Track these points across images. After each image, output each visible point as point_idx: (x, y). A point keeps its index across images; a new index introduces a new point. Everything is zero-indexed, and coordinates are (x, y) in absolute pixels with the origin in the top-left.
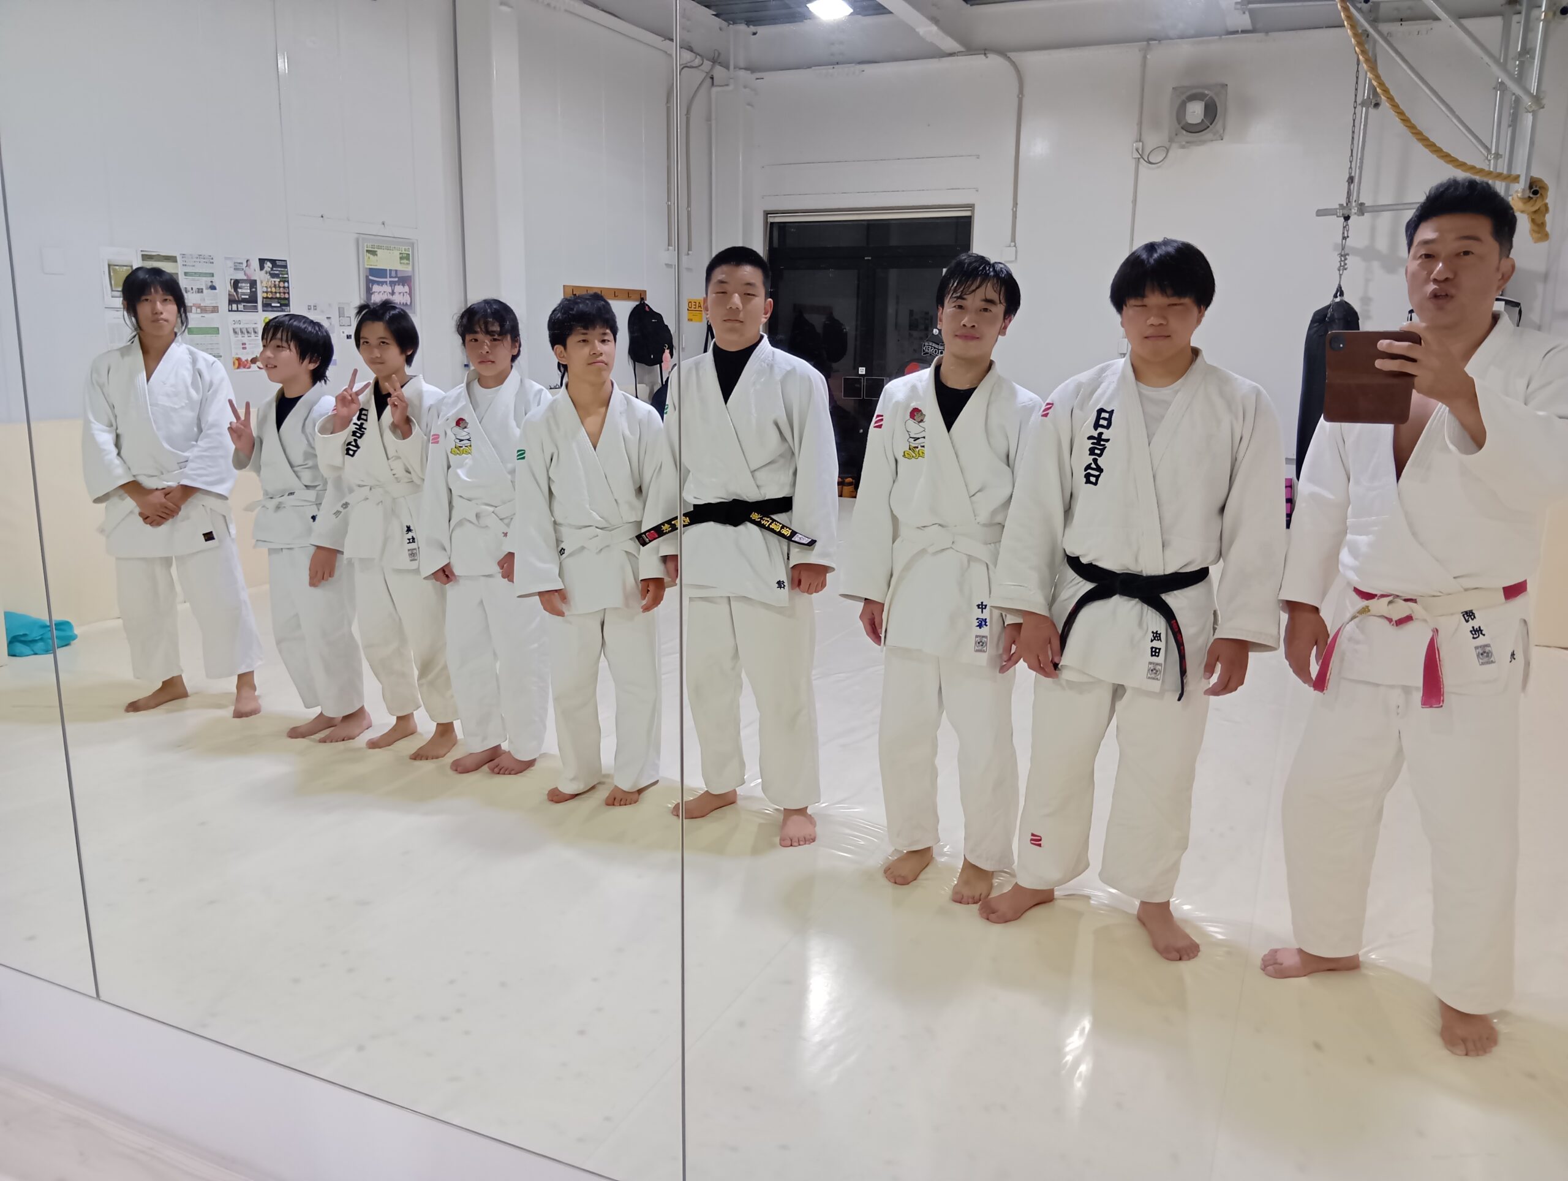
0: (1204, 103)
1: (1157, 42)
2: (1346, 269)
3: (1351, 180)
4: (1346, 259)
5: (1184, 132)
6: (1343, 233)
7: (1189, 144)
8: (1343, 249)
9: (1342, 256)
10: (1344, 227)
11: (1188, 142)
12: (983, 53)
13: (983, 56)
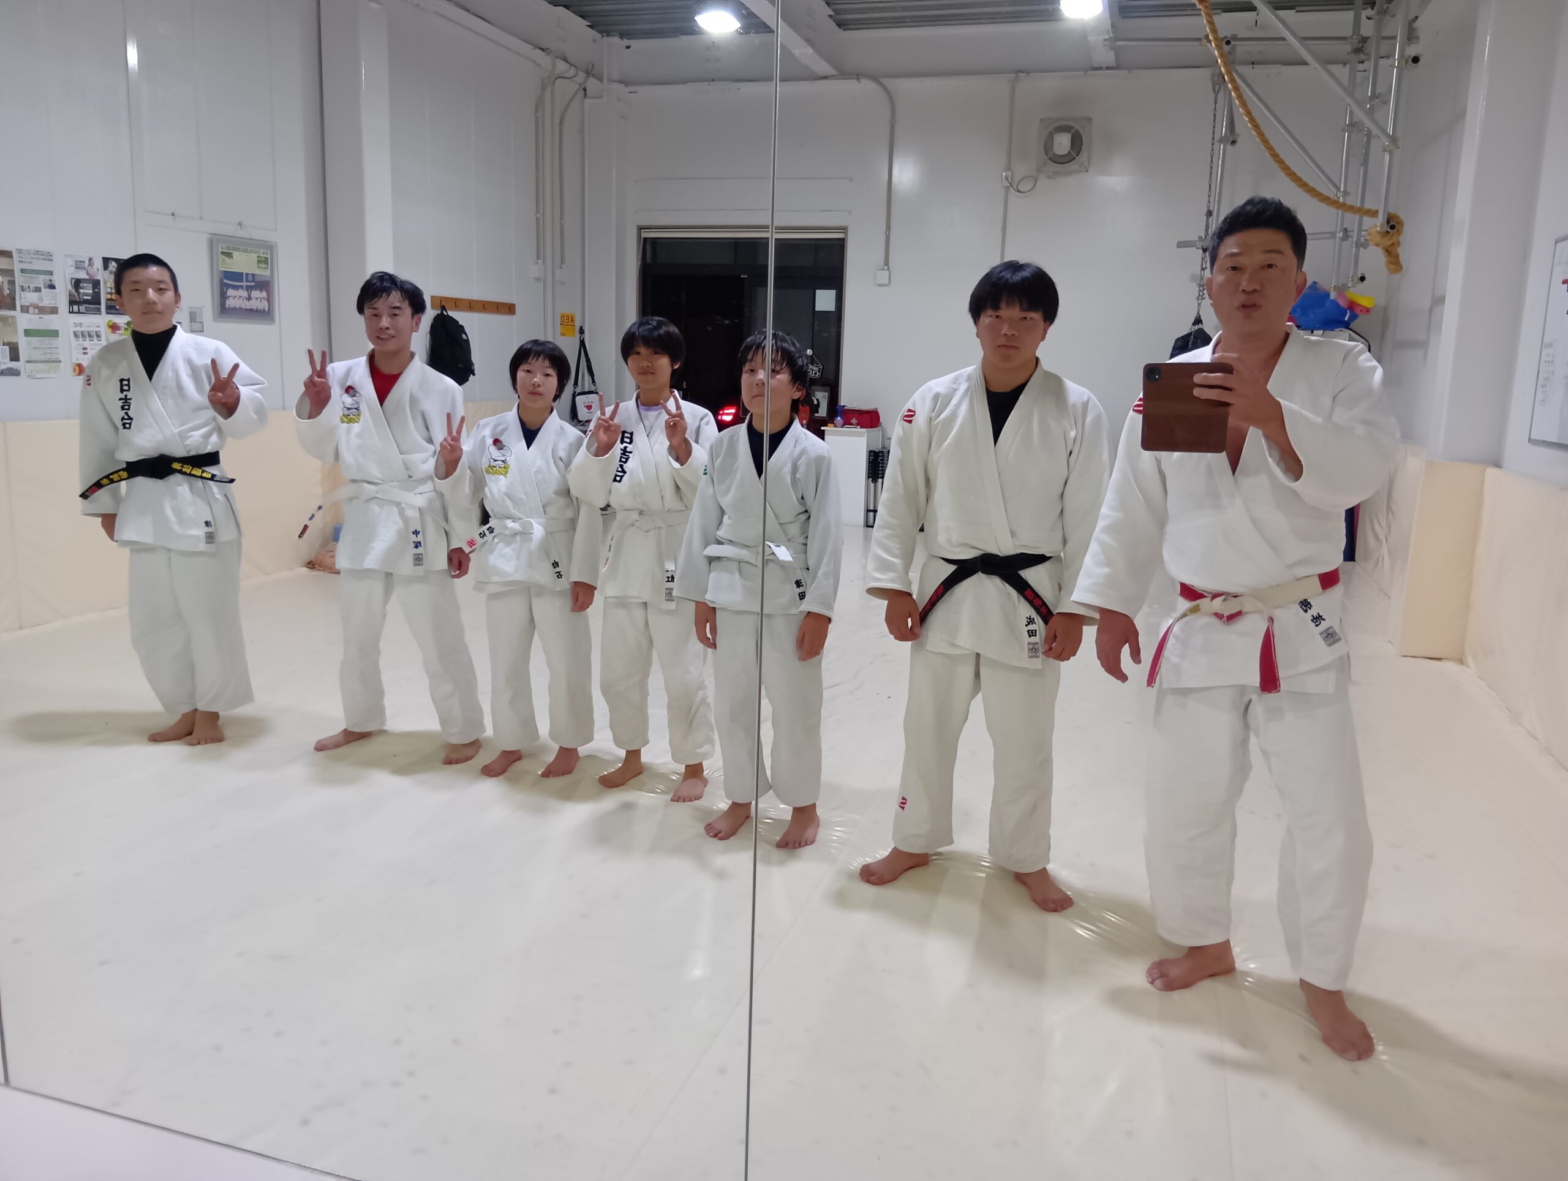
0: (1070, 135)
1: (1025, 74)
3: (1210, 213)
5: (1051, 163)
6: (1202, 265)
7: (1056, 175)
11: (1055, 173)
12: (856, 77)
13: (856, 81)
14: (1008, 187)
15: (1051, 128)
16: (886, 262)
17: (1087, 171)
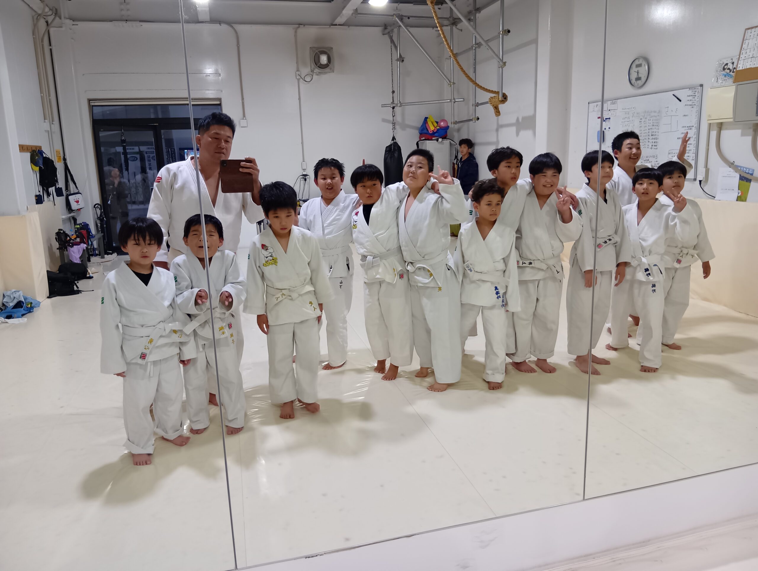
0: (327, 55)
1: (303, 26)
2: (395, 129)
3: (393, 92)
4: (395, 125)
5: (318, 68)
6: (393, 114)
7: (320, 74)
8: (393, 120)
9: (393, 123)
10: (393, 112)
11: (319, 73)
12: (219, 23)
13: (219, 25)
14: (299, 79)
15: (317, 51)
16: (244, 115)
17: (334, 72)
